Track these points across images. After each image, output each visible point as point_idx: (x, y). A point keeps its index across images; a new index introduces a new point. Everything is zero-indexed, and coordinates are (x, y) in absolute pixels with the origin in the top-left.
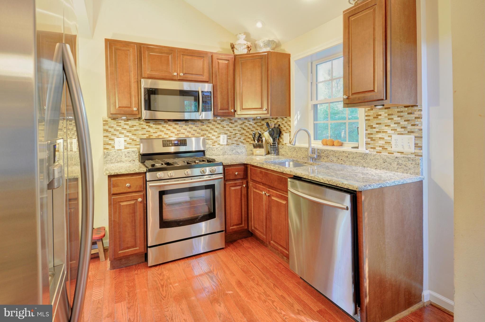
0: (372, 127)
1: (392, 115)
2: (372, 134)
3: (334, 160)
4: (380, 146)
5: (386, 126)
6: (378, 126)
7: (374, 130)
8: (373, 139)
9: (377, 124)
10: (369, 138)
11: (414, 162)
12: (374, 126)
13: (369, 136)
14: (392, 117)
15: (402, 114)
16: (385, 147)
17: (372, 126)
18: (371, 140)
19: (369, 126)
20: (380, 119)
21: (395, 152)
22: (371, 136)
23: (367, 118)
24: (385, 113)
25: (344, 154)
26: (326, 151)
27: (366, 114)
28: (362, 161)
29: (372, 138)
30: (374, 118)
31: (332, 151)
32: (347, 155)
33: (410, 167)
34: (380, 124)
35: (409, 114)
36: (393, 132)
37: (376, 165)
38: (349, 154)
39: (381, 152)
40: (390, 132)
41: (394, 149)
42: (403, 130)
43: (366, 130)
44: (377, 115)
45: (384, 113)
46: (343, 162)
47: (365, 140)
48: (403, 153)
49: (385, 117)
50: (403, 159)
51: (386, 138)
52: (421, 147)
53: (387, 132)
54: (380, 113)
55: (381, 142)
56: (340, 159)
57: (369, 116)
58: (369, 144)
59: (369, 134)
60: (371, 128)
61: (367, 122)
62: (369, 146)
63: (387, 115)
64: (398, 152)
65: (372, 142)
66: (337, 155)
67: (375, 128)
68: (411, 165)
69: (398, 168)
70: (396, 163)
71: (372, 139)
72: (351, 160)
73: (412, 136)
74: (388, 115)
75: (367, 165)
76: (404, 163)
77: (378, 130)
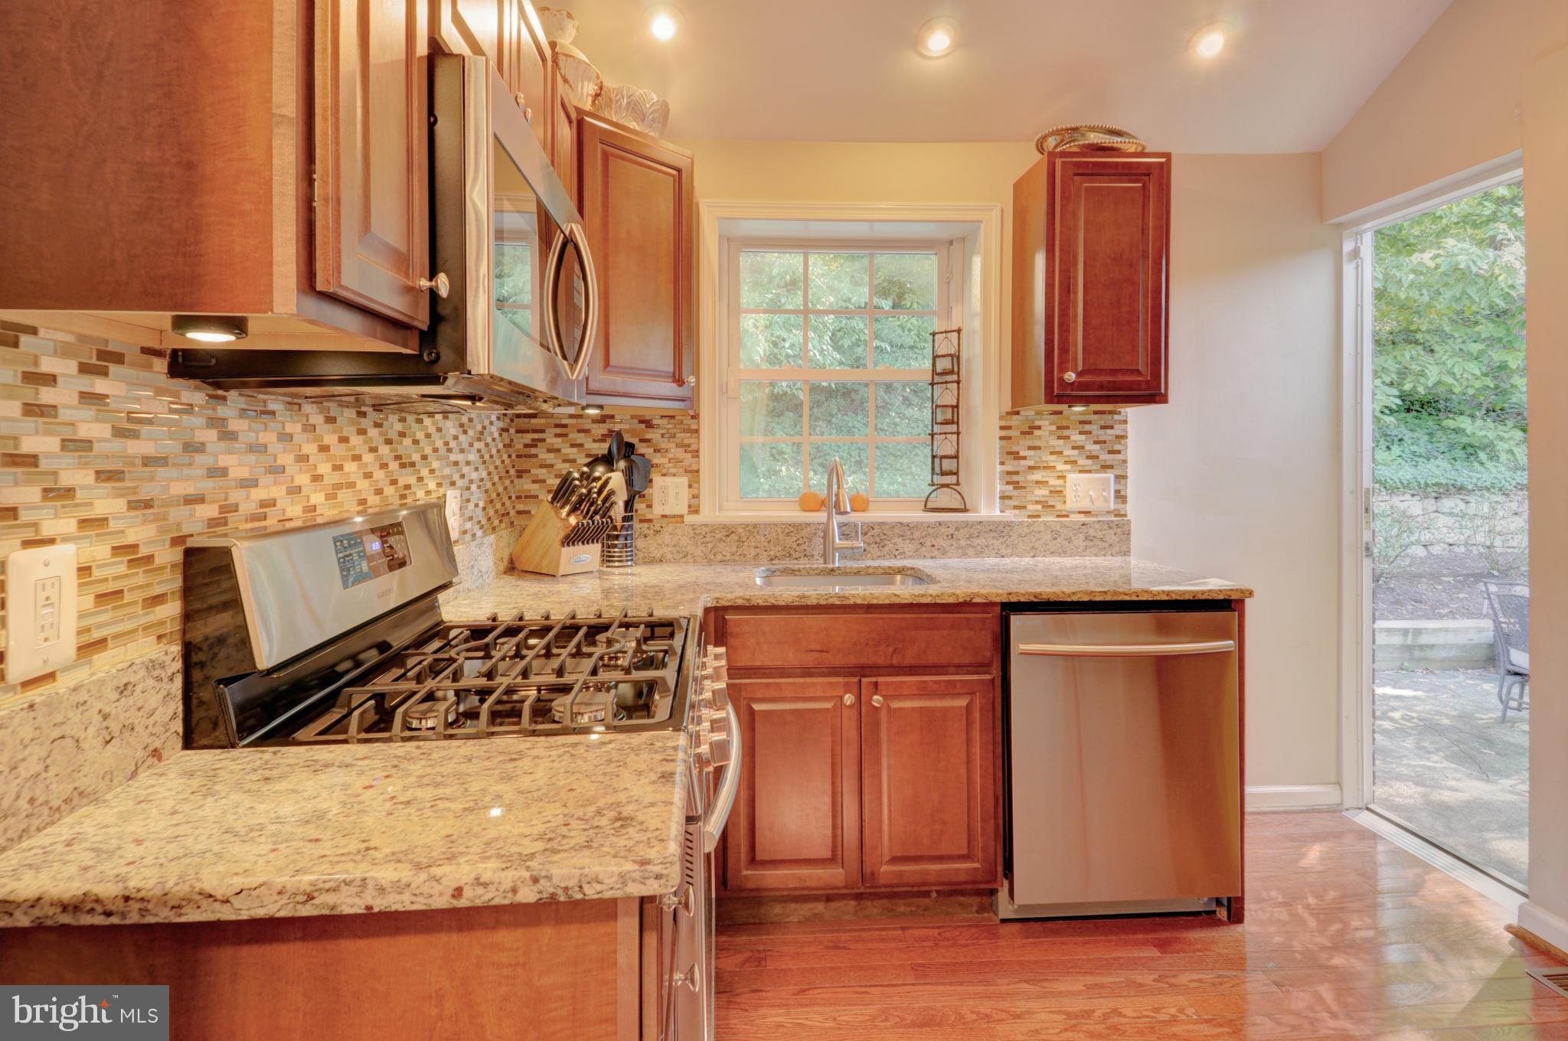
0: (1016, 456)
1: (1068, 428)
2: (1017, 473)
3: (906, 550)
4: (1037, 502)
5: (1052, 453)
6: (1031, 453)
7: (1022, 462)
8: (1021, 485)
9: (1030, 448)
10: (1008, 483)
11: (1119, 531)
12: (1022, 454)
13: (1012, 479)
14: (1066, 433)
15: (1087, 427)
16: (1050, 503)
17: (1018, 453)
18: (1015, 488)
19: (1008, 453)
20: (1040, 438)
21: (1074, 513)
22: (1015, 478)
23: (1004, 433)
24: (1051, 424)
25: (943, 529)
26: (876, 527)
27: (1003, 423)
28: (995, 542)
29: (1018, 482)
30: (1023, 433)
31: (901, 523)
32: (951, 531)
33: (1111, 541)
34: (1039, 448)
35: (1102, 427)
36: (1068, 467)
37: (1033, 548)
38: (957, 529)
39: (1038, 516)
40: (1060, 467)
41: (1072, 504)
42: (1090, 462)
43: (1002, 463)
44: (1030, 428)
45: (1047, 423)
46: (936, 553)
47: (998, 488)
48: (1089, 512)
49: (1051, 433)
50: (1097, 526)
51: (1053, 482)
52: (1126, 497)
53: (1054, 467)
54: (1037, 423)
55: (1041, 492)
56: (928, 544)
57: (1009, 428)
58: (1010, 498)
59: (1009, 473)
60: (1015, 459)
61: (1004, 442)
62: (1007, 502)
63: (1054, 428)
64: (1080, 512)
65: (1015, 493)
66: (917, 534)
67: (1024, 458)
68: (1113, 537)
69: (1086, 548)
70: (1081, 536)
71: (1017, 485)
72: (963, 543)
73: (1110, 476)
74: (1059, 428)
75: (1009, 551)
76: (1100, 534)
77: (1031, 463)
